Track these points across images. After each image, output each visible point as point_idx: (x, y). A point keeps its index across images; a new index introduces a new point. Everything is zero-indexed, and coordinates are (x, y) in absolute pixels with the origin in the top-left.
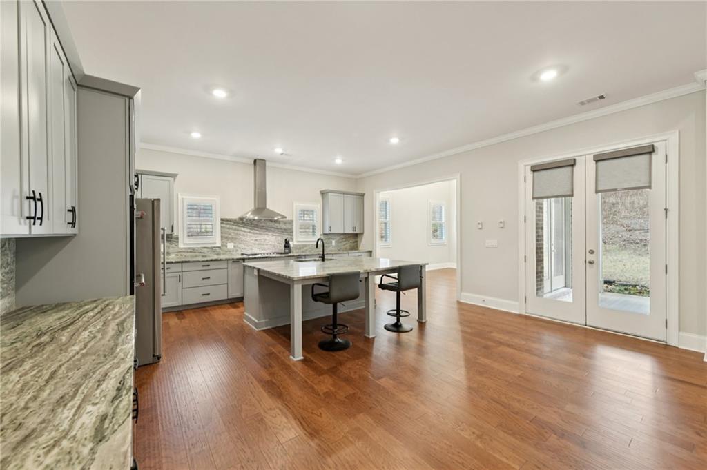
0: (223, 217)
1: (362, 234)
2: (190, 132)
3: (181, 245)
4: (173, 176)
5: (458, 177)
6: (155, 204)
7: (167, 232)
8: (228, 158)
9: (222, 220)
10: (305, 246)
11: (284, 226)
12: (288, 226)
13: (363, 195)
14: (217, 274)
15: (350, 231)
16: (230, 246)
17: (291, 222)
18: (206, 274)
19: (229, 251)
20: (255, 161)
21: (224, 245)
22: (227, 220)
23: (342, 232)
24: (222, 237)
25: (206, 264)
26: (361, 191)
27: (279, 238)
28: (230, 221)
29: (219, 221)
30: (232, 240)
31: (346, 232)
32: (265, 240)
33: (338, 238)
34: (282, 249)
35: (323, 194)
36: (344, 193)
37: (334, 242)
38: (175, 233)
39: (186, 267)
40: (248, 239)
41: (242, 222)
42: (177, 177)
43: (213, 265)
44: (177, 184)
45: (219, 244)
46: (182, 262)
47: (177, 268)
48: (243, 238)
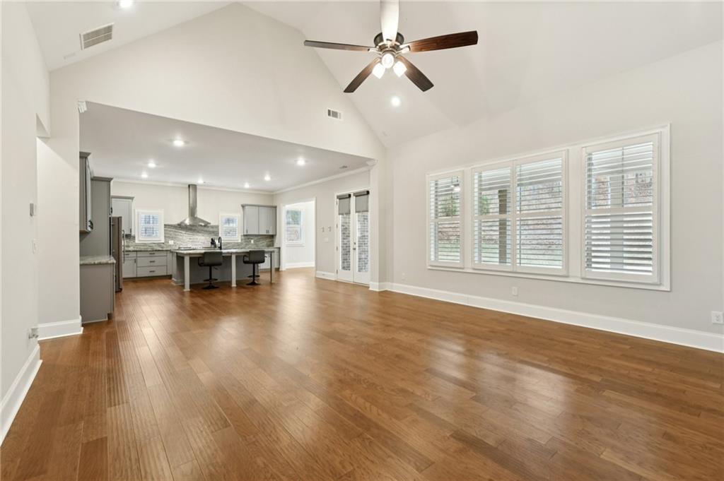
0: (167, 223)
1: (275, 235)
2: (147, 163)
3: (137, 241)
4: (132, 198)
5: (315, 199)
6: (119, 219)
7: (127, 232)
8: (169, 185)
9: (165, 225)
10: (229, 243)
11: (211, 230)
12: (215, 230)
13: (276, 207)
14: (159, 260)
15: (264, 233)
16: (171, 242)
17: (217, 227)
18: (153, 259)
19: (170, 245)
20: (189, 186)
21: (166, 242)
22: (169, 225)
23: (257, 234)
24: (165, 237)
25: (153, 252)
26: (274, 205)
27: (208, 238)
28: (171, 226)
29: (163, 226)
30: (172, 238)
31: (261, 233)
32: (197, 239)
33: (256, 238)
34: (209, 245)
35: (243, 206)
36: (259, 206)
37: (252, 241)
38: (133, 234)
39: (139, 254)
40: (184, 238)
41: (181, 226)
42: (135, 199)
43: (157, 254)
44: (134, 204)
45: (163, 241)
46: (137, 251)
47: (134, 255)
48: (181, 237)
